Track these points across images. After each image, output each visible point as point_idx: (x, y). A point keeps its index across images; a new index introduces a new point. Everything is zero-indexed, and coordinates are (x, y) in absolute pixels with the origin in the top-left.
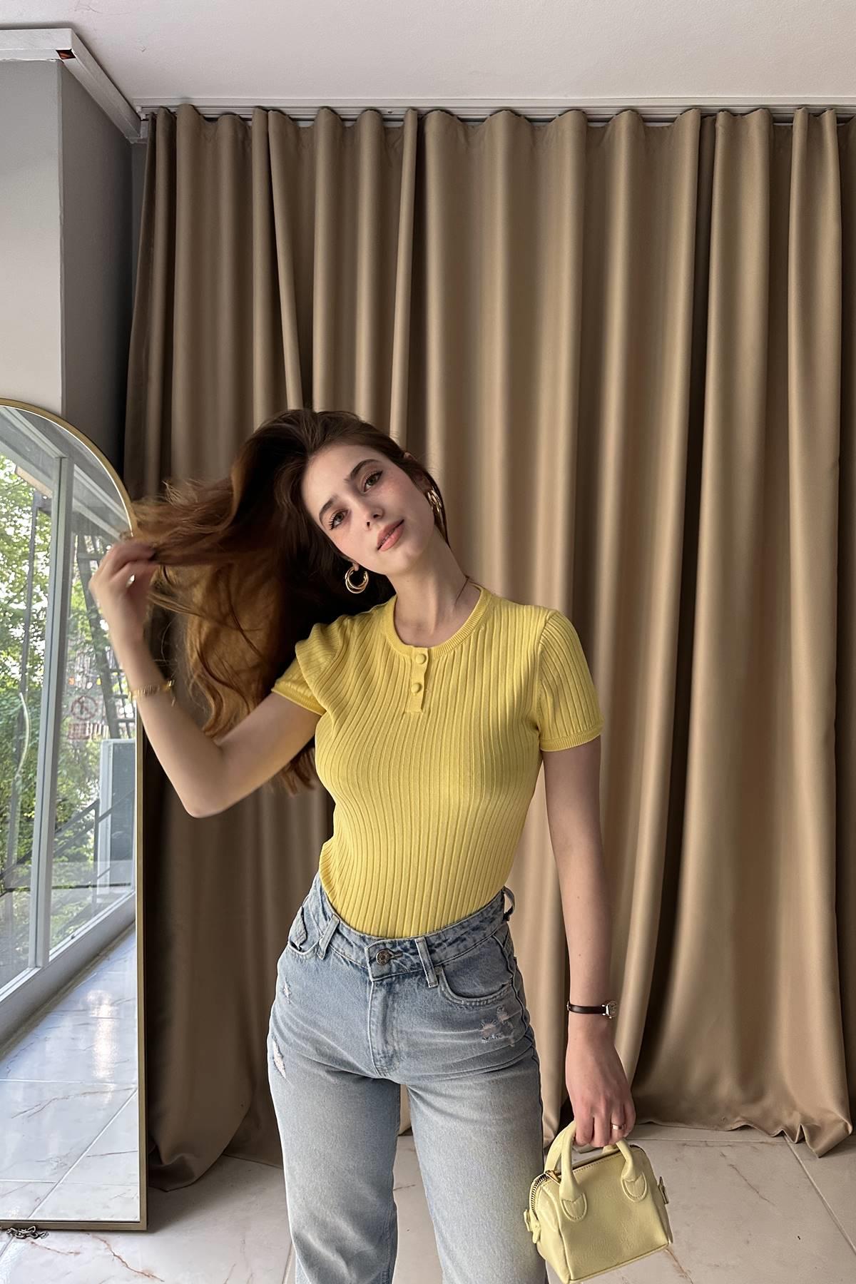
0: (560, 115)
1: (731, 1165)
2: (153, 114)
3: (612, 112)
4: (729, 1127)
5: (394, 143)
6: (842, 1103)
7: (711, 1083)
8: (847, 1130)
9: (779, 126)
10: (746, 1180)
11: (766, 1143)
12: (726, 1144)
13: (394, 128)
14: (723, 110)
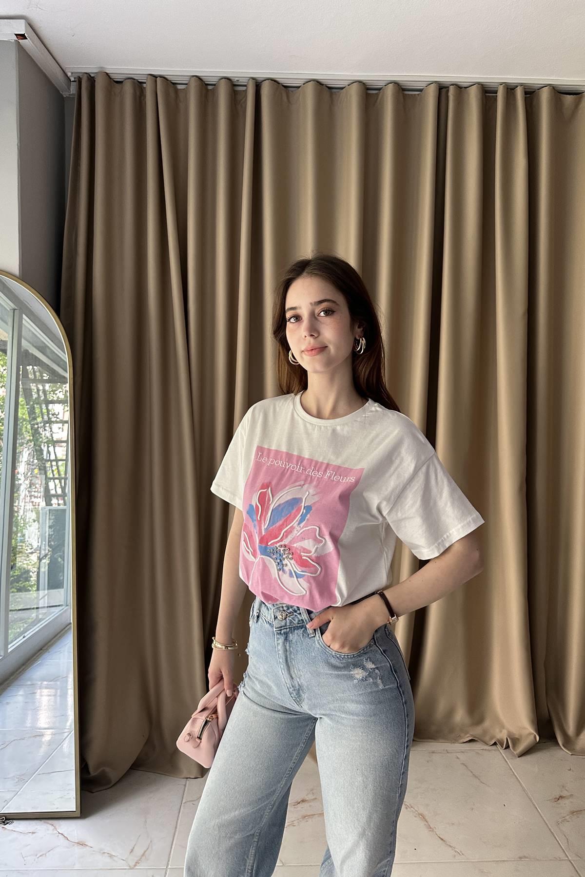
0: (349, 85)
1: (463, 764)
2: (79, 77)
3: (383, 84)
5: (240, 101)
6: (533, 722)
8: (536, 740)
9: (489, 96)
10: (472, 772)
11: (486, 750)
12: (460, 751)
13: (241, 91)
14: (453, 85)
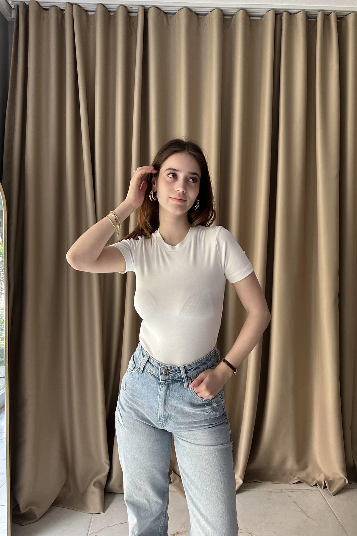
0: (211, 12)
1: (294, 501)
2: (18, 5)
3: (235, 10)
4: (291, 482)
5: (133, 24)
6: (343, 470)
7: (283, 462)
8: (346, 482)
9: (310, 21)
10: (300, 508)
11: (309, 490)
12: (291, 491)
13: (133, 16)
14: (285, 11)
